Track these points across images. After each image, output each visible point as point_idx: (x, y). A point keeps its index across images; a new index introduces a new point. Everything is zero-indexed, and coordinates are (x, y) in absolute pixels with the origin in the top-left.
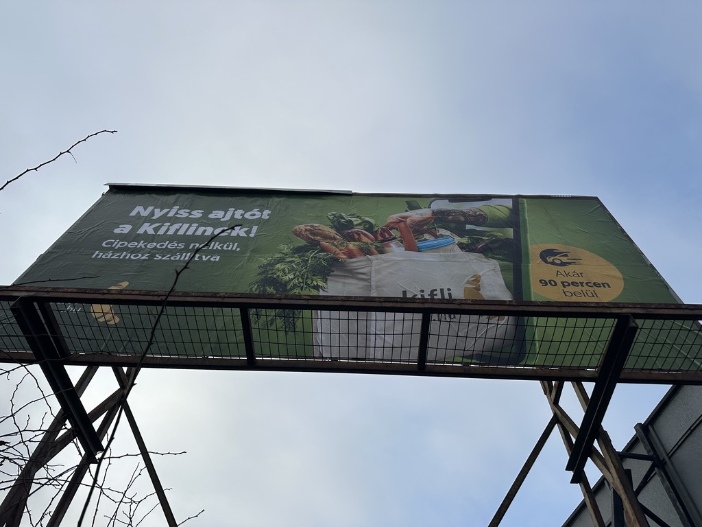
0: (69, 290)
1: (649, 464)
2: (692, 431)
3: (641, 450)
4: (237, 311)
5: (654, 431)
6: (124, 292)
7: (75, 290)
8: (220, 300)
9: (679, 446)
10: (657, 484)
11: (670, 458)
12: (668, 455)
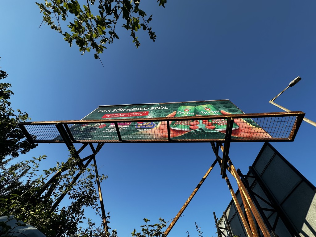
1: (254, 179)
2: (267, 167)
3: (251, 175)
5: (255, 168)
8: (109, 121)
9: (263, 172)
10: (258, 185)
11: (261, 177)
12: (260, 176)
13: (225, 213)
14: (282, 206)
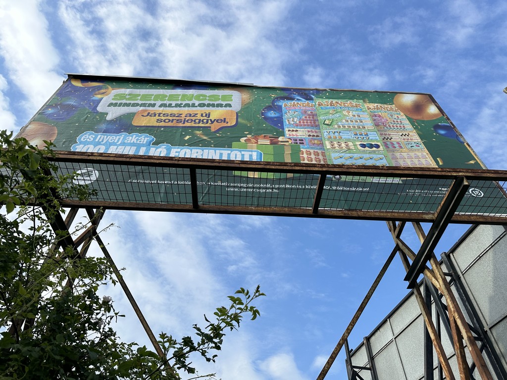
0: (62, 153)
2: (481, 257)
4: (187, 171)
5: (454, 257)
6: (104, 155)
7: (66, 153)
8: (176, 162)
9: (471, 267)
11: (463, 275)
13: (368, 339)
14: (494, 330)
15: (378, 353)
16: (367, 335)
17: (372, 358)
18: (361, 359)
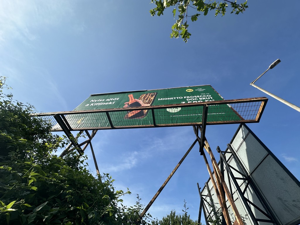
2: (242, 144)
3: (229, 151)
5: (232, 145)
8: (101, 111)
9: (239, 148)
12: (236, 151)
13: (207, 183)
14: (252, 175)
15: (211, 189)
16: (207, 182)
17: (209, 191)
18: (206, 192)
